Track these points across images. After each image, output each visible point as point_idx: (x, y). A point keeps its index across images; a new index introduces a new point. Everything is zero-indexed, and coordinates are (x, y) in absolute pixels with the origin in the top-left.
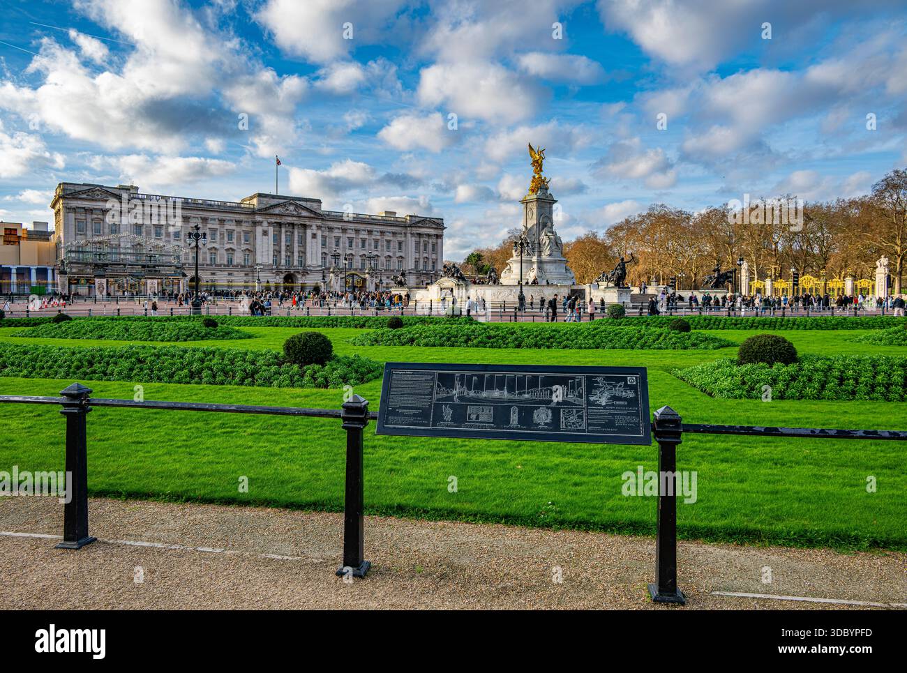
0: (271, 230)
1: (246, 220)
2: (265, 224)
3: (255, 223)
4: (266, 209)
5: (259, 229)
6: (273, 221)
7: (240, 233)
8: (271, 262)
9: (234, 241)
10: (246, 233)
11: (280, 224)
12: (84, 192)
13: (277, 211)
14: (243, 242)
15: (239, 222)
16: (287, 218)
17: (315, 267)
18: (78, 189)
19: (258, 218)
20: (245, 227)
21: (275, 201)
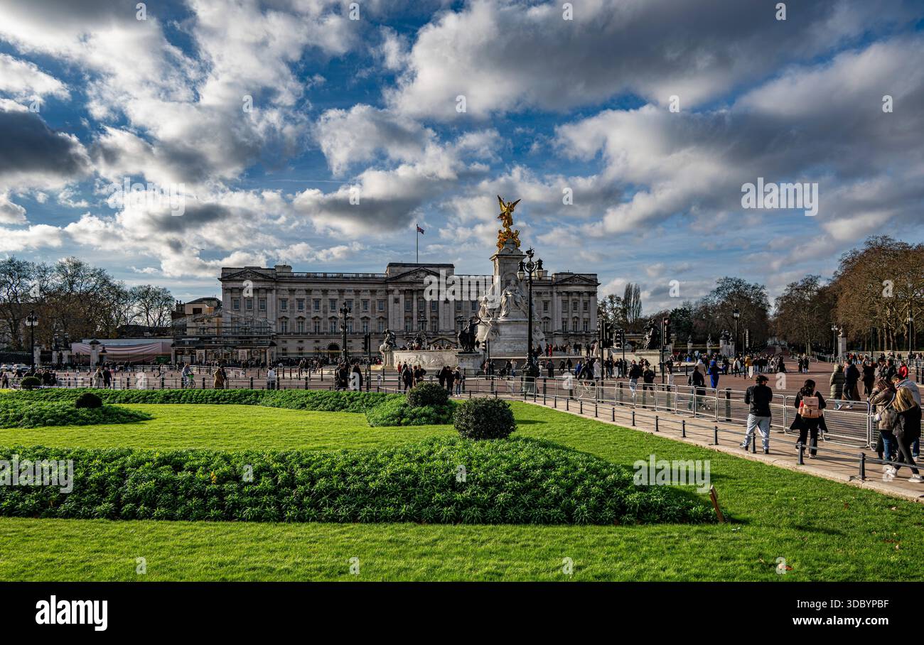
0: (402, 297)
1: (379, 289)
2: (396, 292)
3: (388, 292)
4: (396, 278)
5: (391, 298)
6: (404, 288)
7: (375, 302)
8: (402, 328)
9: (369, 310)
10: (380, 301)
11: (412, 292)
12: (238, 274)
13: (408, 279)
14: (377, 310)
15: (373, 292)
16: (418, 285)
17: (447, 332)
18: (233, 272)
19: (391, 287)
20: (379, 296)
21: (407, 270)
